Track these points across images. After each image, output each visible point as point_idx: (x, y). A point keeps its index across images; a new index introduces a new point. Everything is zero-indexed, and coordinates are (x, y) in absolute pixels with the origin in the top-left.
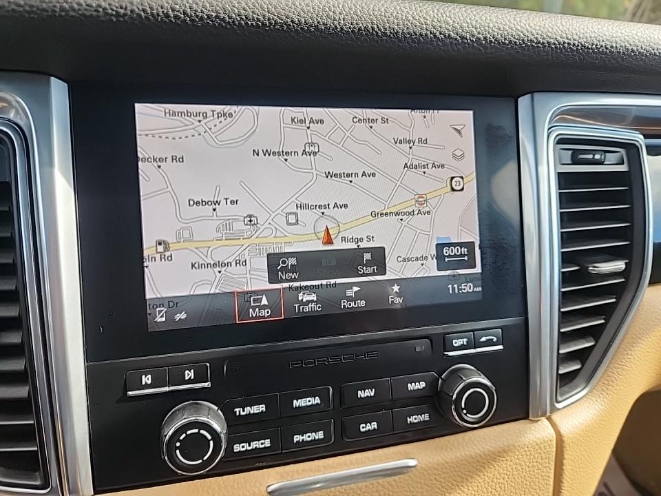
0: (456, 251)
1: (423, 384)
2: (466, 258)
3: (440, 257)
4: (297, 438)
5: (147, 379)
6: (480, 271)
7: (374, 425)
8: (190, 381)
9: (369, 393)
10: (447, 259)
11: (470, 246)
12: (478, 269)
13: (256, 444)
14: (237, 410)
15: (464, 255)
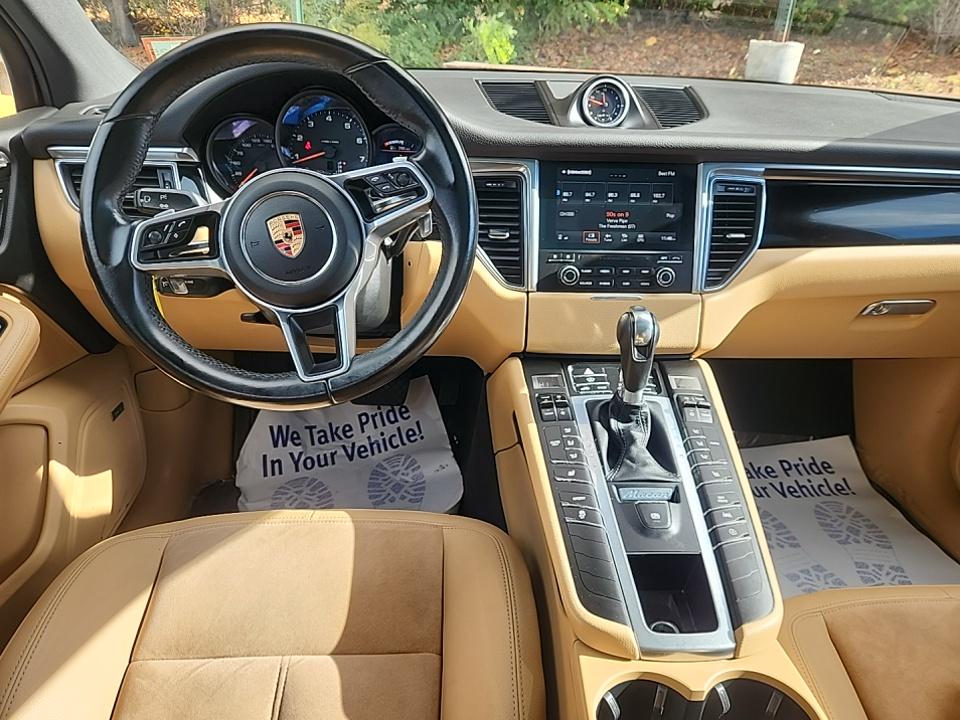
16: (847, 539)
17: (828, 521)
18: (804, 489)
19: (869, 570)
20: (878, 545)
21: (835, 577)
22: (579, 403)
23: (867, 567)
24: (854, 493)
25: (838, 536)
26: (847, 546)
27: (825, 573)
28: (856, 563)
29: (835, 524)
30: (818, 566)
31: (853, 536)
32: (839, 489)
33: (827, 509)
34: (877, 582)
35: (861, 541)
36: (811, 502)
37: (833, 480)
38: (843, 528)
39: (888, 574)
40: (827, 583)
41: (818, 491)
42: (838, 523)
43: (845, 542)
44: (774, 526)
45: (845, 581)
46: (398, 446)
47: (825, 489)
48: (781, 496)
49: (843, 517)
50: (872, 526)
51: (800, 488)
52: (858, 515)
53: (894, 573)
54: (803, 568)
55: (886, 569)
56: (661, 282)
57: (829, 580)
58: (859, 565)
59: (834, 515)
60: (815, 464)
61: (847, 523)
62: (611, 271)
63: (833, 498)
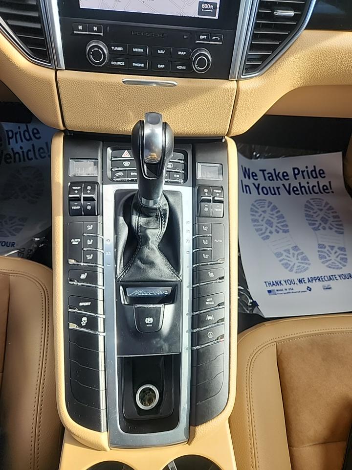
0: (207, 6)
1: (185, 53)
2: (212, 11)
3: (200, 8)
4: (134, 64)
5: (80, 27)
6: (217, 18)
7: (163, 66)
8: (95, 32)
9: (162, 52)
10: (203, 10)
11: (215, 5)
12: (217, 17)
13: (119, 63)
14: (112, 47)
15: (211, 9)
16: (318, 227)
17: (311, 213)
18: (303, 189)
19: (325, 250)
20: (336, 231)
21: (304, 255)
22: (109, 193)
23: (325, 247)
24: (333, 192)
25: (314, 224)
26: (317, 232)
27: (299, 252)
28: (319, 245)
29: (315, 215)
30: (296, 247)
31: (323, 224)
32: (325, 189)
33: (313, 203)
34: (328, 258)
35: (327, 227)
36: (304, 199)
37: (323, 182)
38: (318, 219)
39: (336, 253)
40: (297, 259)
41: (311, 191)
42: (317, 214)
43: (316, 229)
44: (277, 217)
45: (309, 258)
46: (32, 159)
47: (316, 189)
48: (287, 194)
49: (321, 210)
50: (337, 217)
51: (301, 188)
52: (331, 208)
53: (339, 252)
54: (286, 248)
55: (336, 249)
56: (196, 67)
57: (300, 257)
58: (321, 246)
59: (316, 208)
60: (315, 170)
61: (322, 214)
62: (145, 50)
63: (319, 196)
